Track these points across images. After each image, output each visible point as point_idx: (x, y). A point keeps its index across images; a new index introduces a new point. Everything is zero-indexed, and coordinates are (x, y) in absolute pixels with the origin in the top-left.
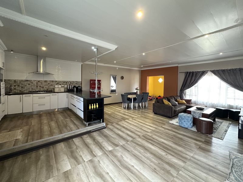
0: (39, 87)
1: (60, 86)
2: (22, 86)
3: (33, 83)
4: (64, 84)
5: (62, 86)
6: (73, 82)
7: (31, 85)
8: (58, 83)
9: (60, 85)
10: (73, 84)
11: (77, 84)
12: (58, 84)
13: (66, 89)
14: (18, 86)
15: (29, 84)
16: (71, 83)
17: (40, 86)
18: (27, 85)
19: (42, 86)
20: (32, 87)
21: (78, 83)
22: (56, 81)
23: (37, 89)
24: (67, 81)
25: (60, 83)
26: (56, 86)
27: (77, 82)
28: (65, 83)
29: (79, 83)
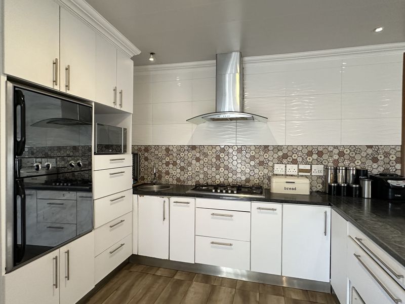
0: (222, 170)
1: (292, 169)
2: (182, 164)
3: (206, 155)
4: (309, 159)
5: (302, 167)
6: (356, 149)
7: (201, 162)
8: (285, 156)
9: (294, 162)
10: (352, 160)
11: (375, 160)
12: (285, 161)
13: (320, 181)
14: (175, 164)
15: (198, 160)
16: (341, 154)
17: (227, 168)
18: (194, 162)
19: (231, 166)
20: (206, 169)
21: (381, 157)
22: (278, 148)
23: (218, 177)
24: (326, 147)
25: (295, 157)
26: (279, 169)
27: (374, 152)
28: (315, 156)
29: (387, 155)
